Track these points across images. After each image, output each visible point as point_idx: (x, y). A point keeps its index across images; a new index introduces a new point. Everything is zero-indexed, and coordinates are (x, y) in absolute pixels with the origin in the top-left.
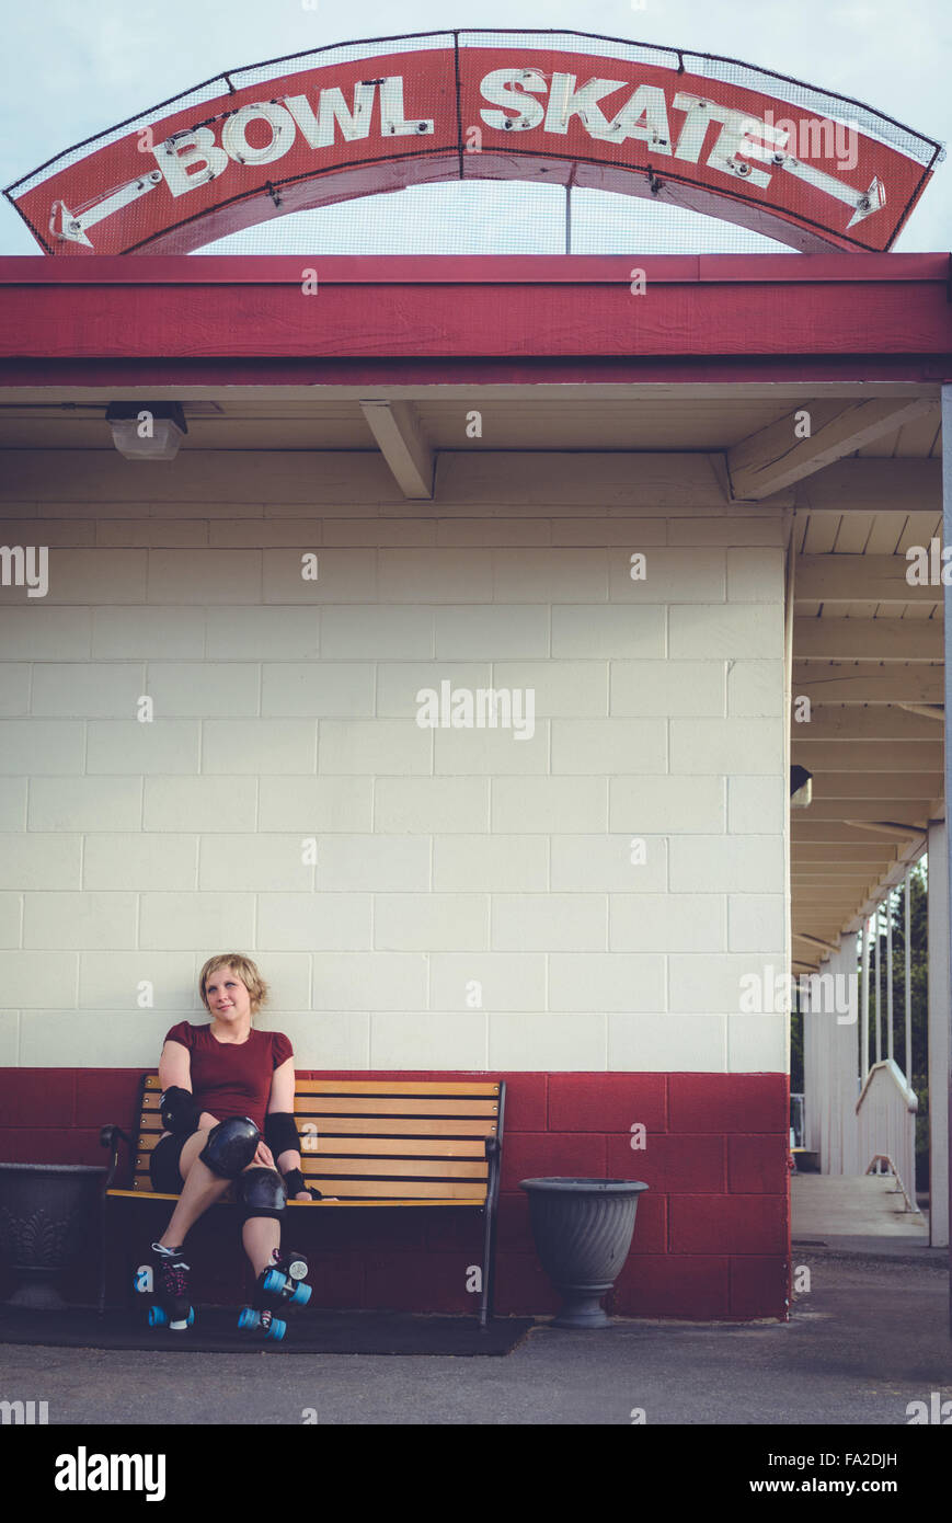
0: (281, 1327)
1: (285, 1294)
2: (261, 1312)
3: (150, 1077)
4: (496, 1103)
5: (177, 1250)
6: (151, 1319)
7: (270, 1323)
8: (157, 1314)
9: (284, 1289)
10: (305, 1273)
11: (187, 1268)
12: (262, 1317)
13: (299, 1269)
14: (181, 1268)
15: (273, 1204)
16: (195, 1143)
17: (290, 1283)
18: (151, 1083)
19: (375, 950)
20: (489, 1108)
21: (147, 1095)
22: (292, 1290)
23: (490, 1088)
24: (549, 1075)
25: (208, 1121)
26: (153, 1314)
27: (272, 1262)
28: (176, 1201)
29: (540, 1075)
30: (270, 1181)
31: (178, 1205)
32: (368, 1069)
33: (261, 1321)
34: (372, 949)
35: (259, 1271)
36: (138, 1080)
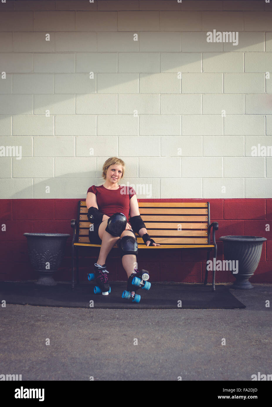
0: (138, 298)
1: (140, 286)
2: (131, 292)
3: (82, 202)
4: (207, 210)
5: (103, 266)
6: (95, 291)
7: (134, 296)
8: (97, 289)
9: (140, 284)
10: (148, 278)
11: (108, 272)
12: (131, 294)
13: (146, 276)
14: (106, 272)
15: (134, 249)
16: (103, 226)
17: (142, 282)
18: (82, 204)
19: (161, 156)
20: (204, 211)
21: (81, 208)
22: (143, 284)
23: (204, 205)
24: (224, 200)
25: (106, 218)
26: (96, 289)
27: (134, 272)
28: (100, 247)
29: (221, 200)
30: (131, 241)
31: (101, 248)
32: (160, 198)
33: (131, 296)
34: (160, 156)
35: (129, 275)
36: (78, 203)
